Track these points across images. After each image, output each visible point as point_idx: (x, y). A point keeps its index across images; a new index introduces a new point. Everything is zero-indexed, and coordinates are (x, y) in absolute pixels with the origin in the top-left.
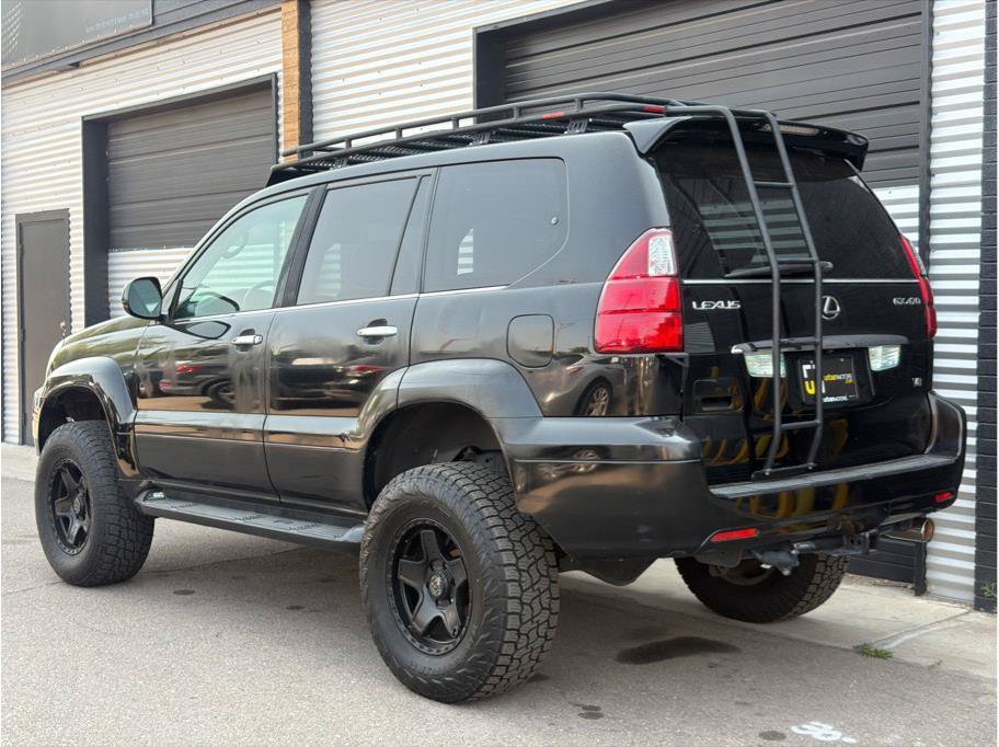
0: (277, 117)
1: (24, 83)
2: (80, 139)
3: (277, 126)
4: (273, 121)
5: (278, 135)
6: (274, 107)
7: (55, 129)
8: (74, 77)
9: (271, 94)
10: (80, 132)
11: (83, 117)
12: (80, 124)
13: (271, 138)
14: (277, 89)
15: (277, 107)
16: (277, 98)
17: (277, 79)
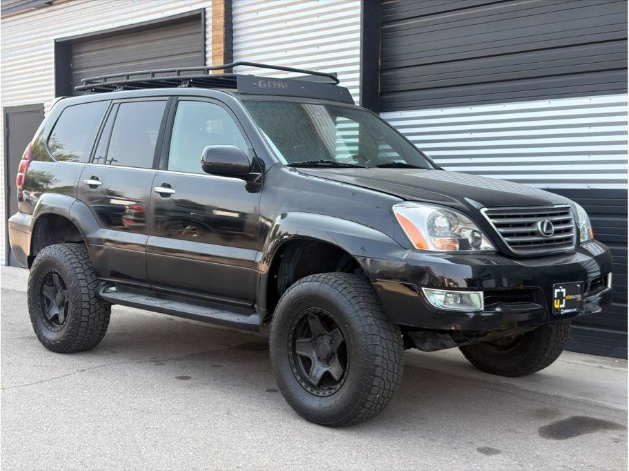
0: (205, 39)
1: (10, 16)
2: (53, 55)
3: (205, 46)
4: (203, 42)
5: (205, 52)
6: (203, 33)
7: (34, 48)
8: (48, 12)
9: (200, 23)
10: (53, 50)
11: (55, 40)
12: (53, 44)
13: (201, 54)
14: (205, 19)
15: (205, 32)
16: (205, 26)
17: (205, 13)
